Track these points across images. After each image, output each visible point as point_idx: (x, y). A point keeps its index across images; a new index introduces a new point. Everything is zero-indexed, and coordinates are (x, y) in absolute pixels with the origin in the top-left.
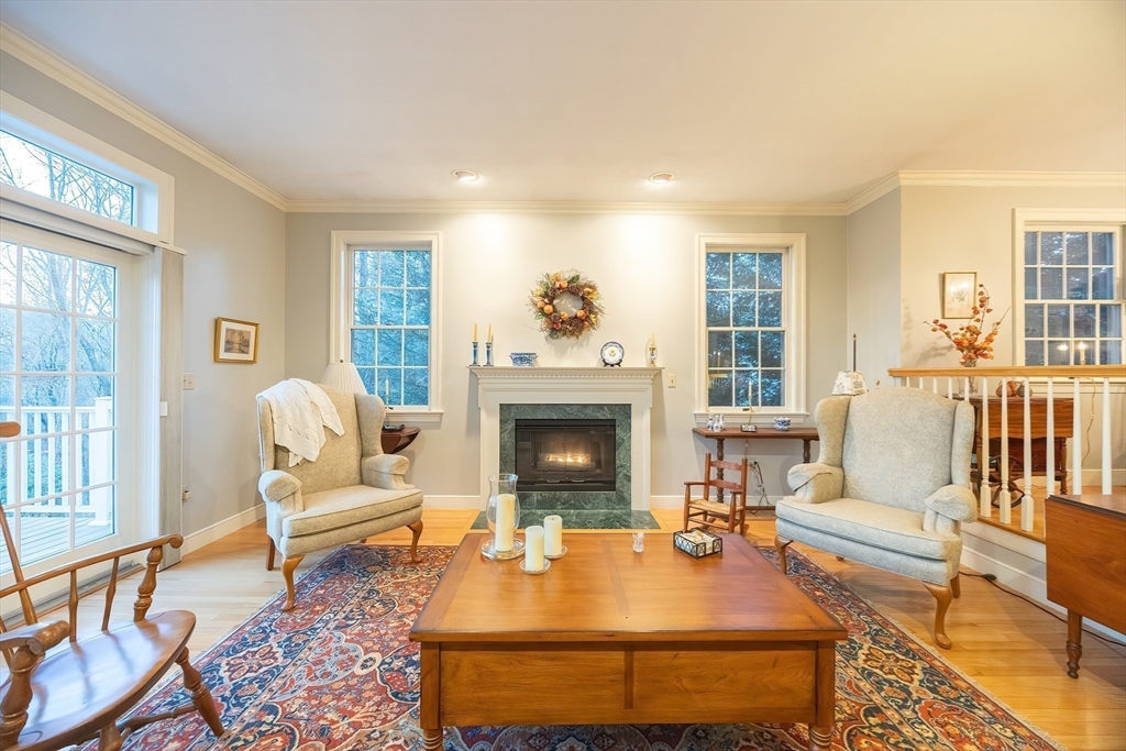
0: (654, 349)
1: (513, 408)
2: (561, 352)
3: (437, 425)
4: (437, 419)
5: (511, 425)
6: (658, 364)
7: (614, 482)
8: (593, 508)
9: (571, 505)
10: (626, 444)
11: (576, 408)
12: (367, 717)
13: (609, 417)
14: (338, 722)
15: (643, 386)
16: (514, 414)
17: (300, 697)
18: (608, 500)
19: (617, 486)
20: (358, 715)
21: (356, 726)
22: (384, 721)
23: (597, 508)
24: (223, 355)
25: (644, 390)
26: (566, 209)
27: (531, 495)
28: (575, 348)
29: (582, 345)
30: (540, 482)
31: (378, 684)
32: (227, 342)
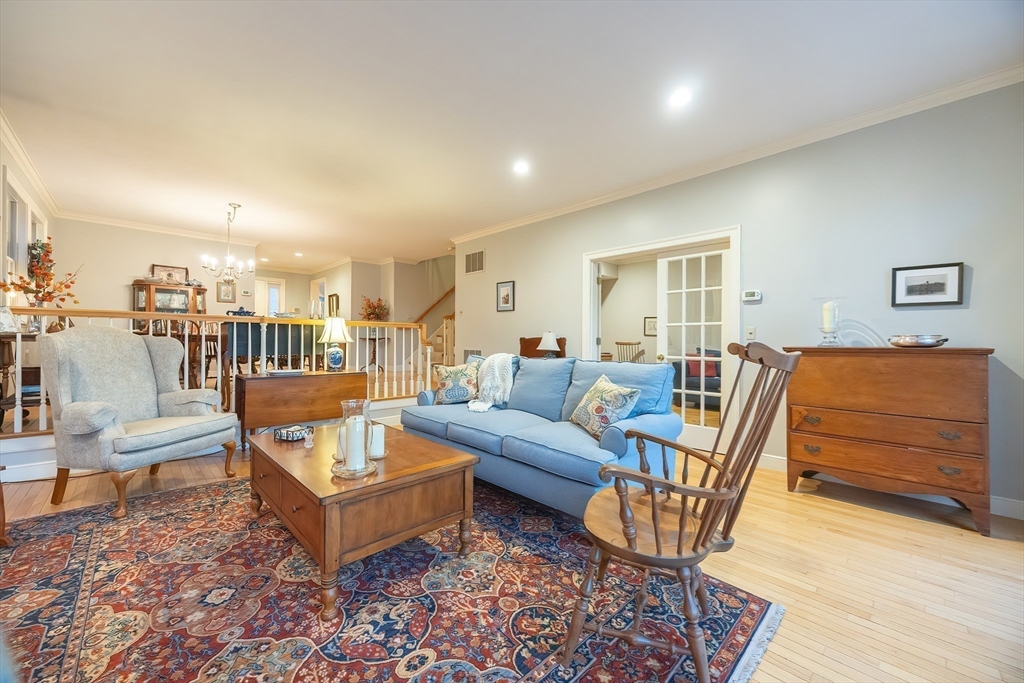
12: (463, 605)
14: (482, 614)
17: (495, 661)
20: (467, 609)
21: (473, 603)
22: (456, 594)
31: (433, 629)
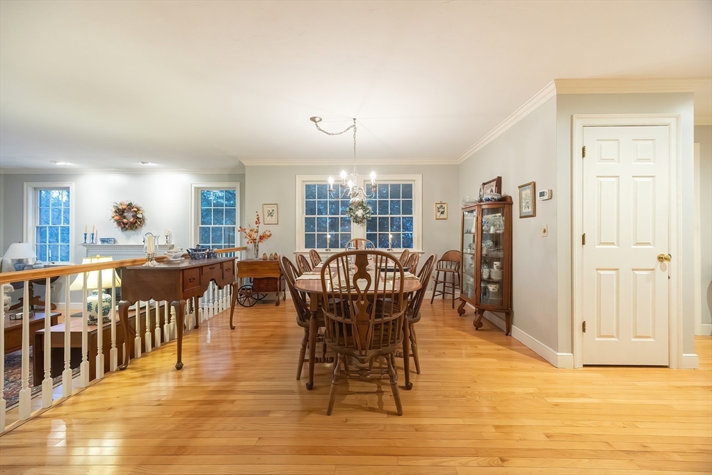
0: (168, 236)
28: (134, 236)
29: (138, 234)
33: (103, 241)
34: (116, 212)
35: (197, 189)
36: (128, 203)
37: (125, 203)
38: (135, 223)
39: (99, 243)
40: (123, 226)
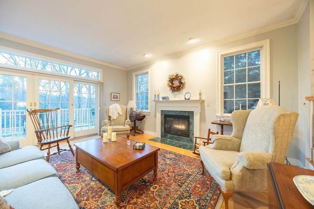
0: (200, 94)
1: (164, 111)
2: (175, 96)
3: (149, 115)
4: (149, 113)
5: (163, 116)
6: (203, 99)
7: (189, 135)
8: (183, 142)
9: (177, 140)
10: (192, 124)
11: (179, 112)
13: (188, 115)
15: (198, 106)
16: (164, 113)
18: (187, 140)
19: (190, 136)
23: (184, 142)
24: (112, 99)
25: (198, 107)
26: (176, 55)
27: (168, 135)
28: (179, 95)
29: (180, 94)
30: (170, 132)
32: (113, 97)
33: (163, 98)
34: (170, 81)
35: (222, 56)
36: (176, 74)
37: (174, 75)
38: (179, 87)
39: (161, 100)
40: (173, 89)
